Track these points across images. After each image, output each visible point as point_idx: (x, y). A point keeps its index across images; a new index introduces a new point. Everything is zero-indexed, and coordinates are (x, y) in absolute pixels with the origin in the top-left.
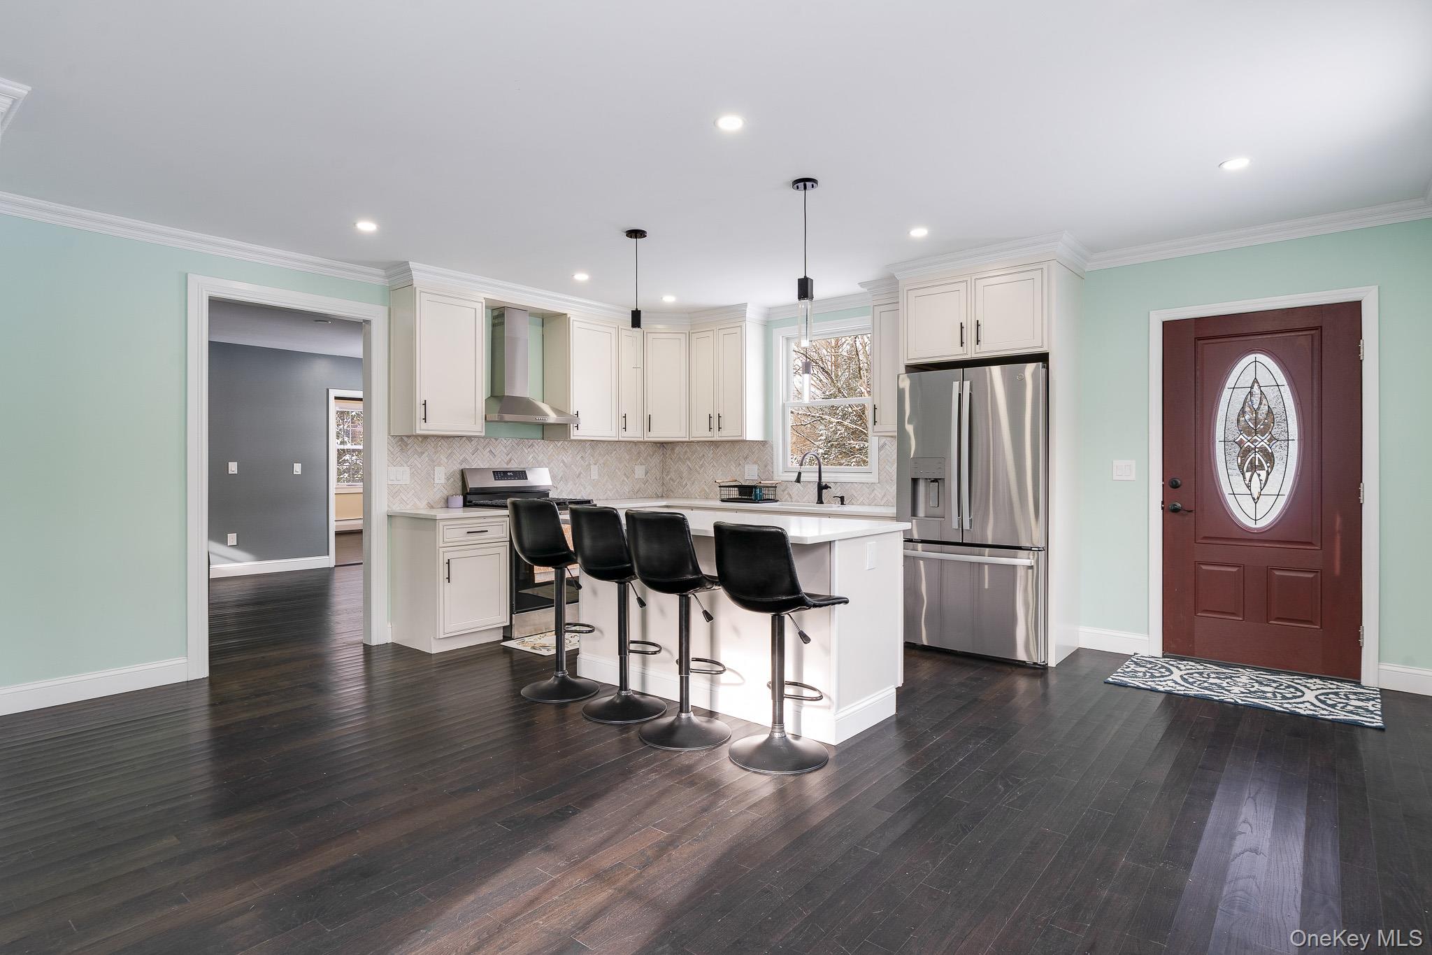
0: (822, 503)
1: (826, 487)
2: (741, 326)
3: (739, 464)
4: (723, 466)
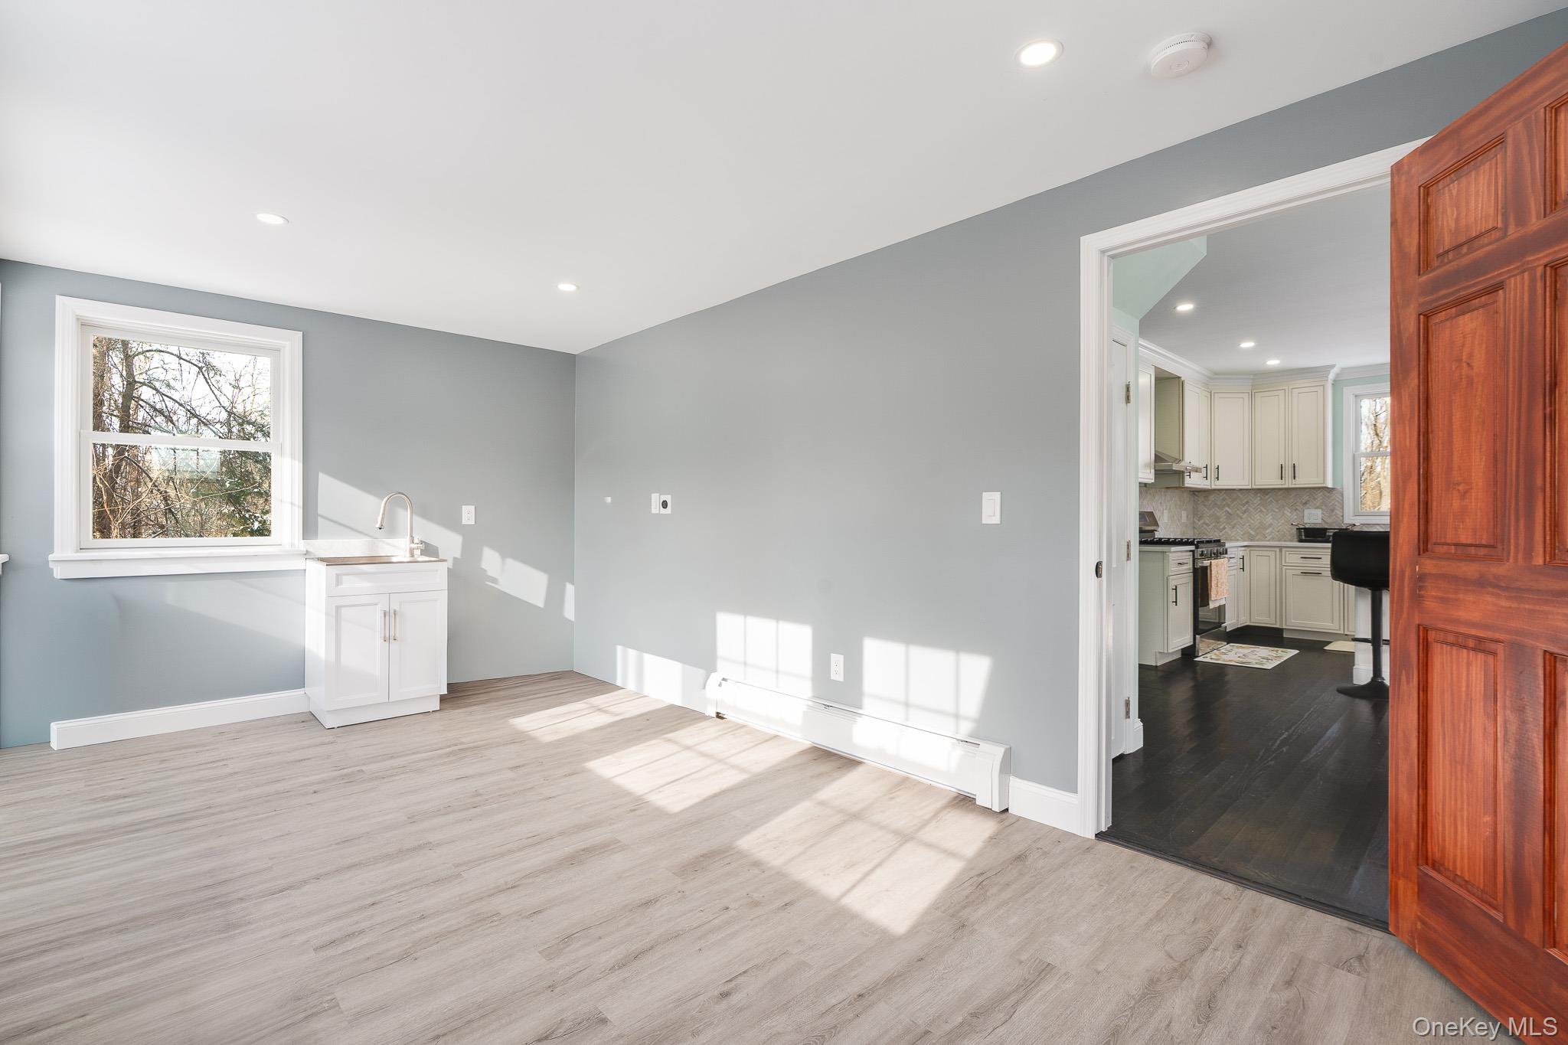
2: (1323, 385)
3: (1296, 509)
4: (1274, 511)
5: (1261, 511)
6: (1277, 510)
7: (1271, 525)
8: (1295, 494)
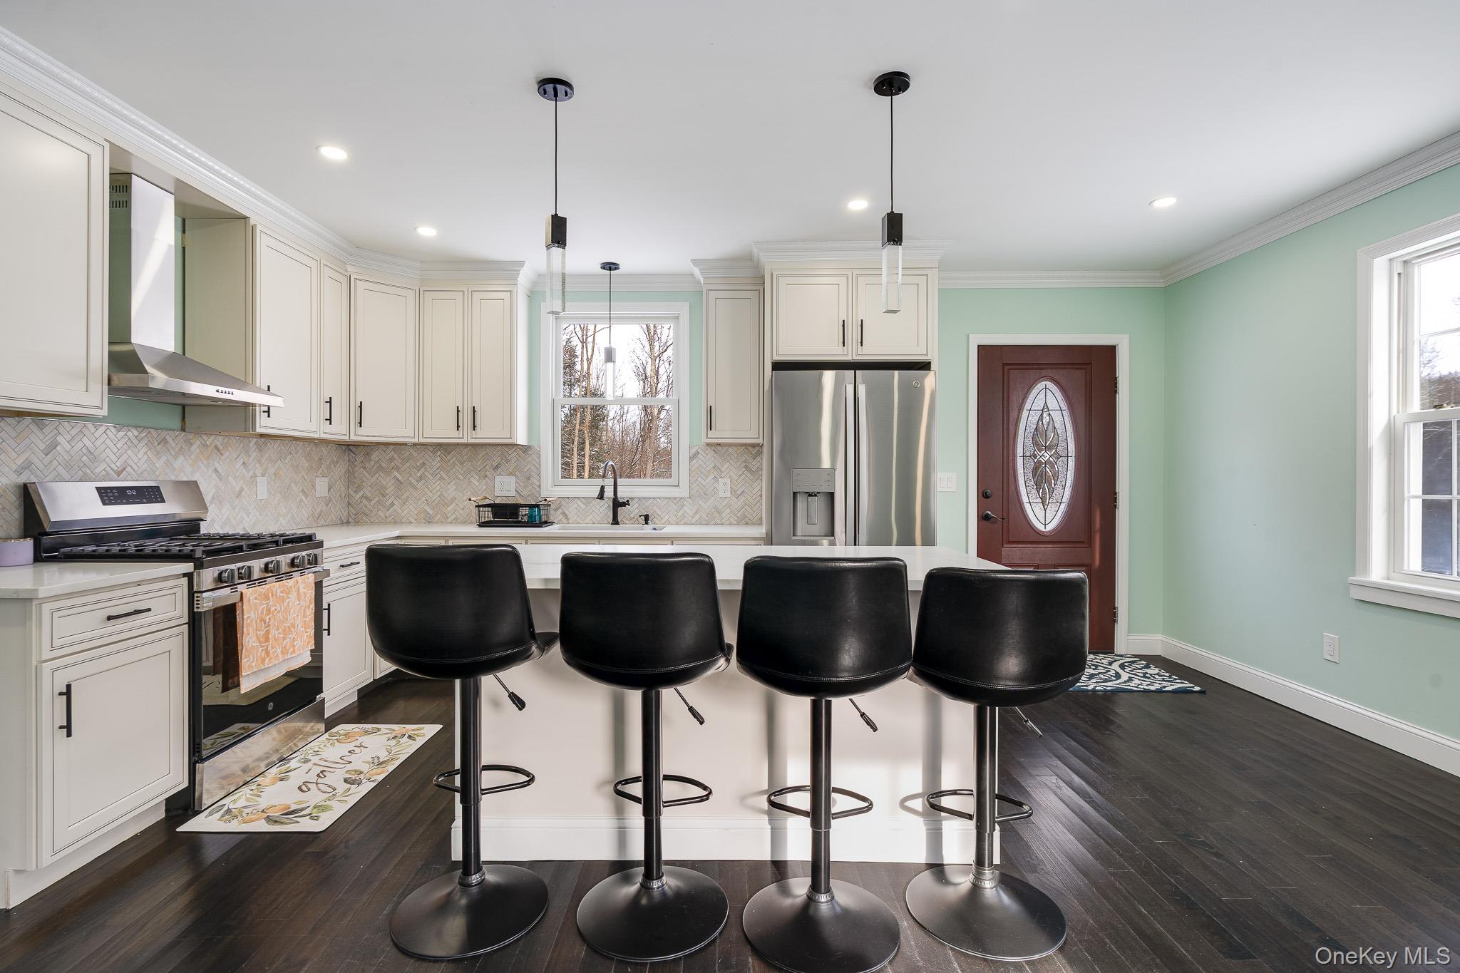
0: (618, 523)
1: (624, 504)
2: (511, 292)
3: (486, 476)
5: (442, 478)
7: (454, 499)
8: (484, 453)
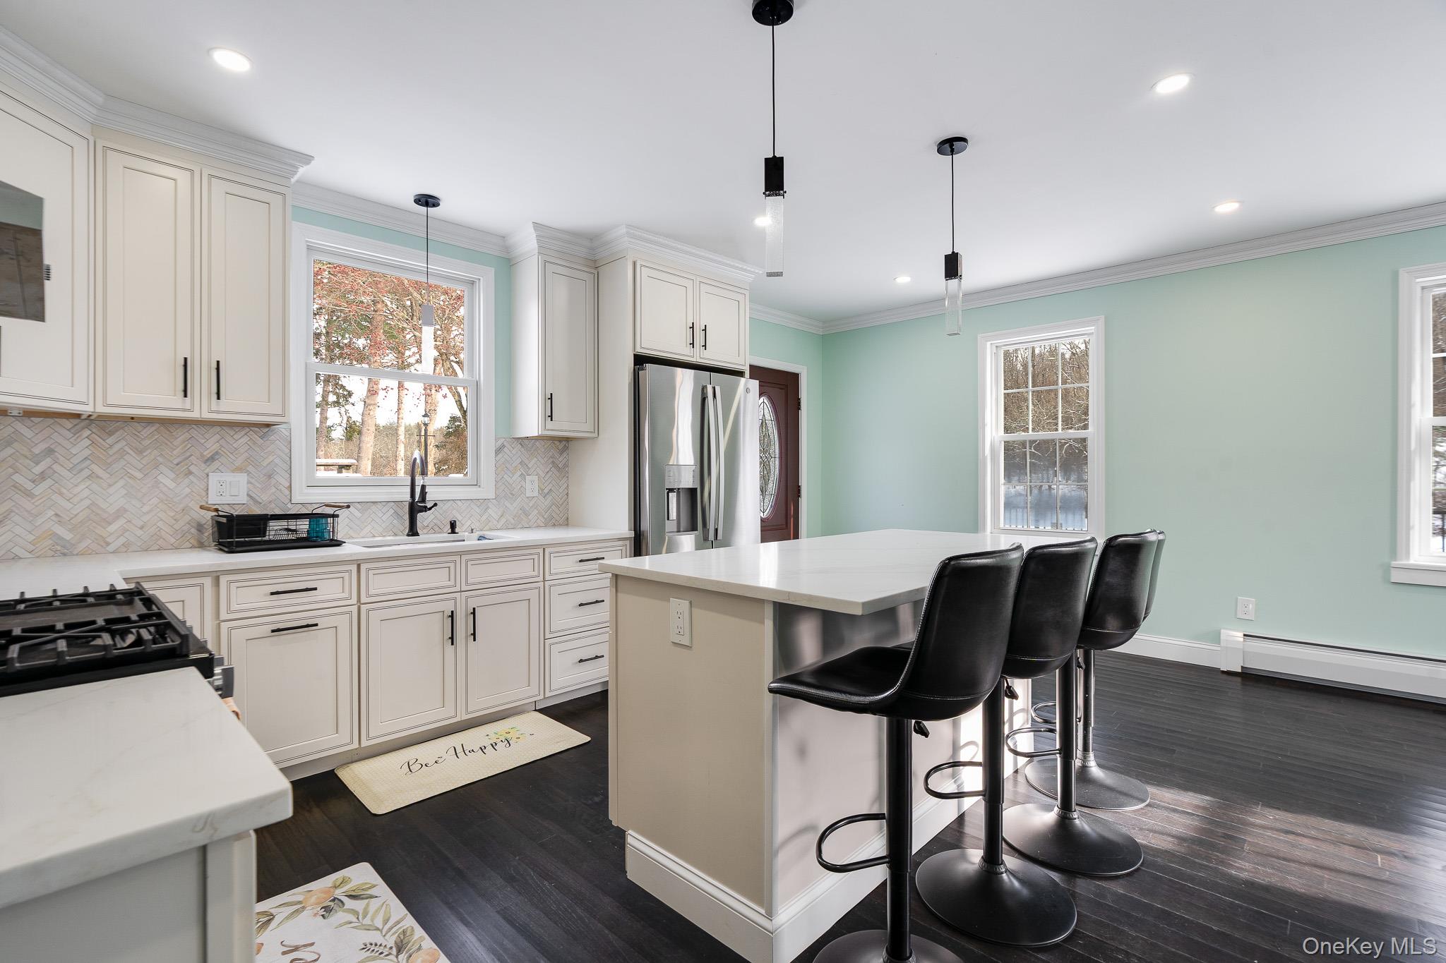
0: (417, 534)
2: (283, 195)
3: (190, 473)
4: (132, 477)
5: (92, 476)
6: (139, 475)
7: (120, 513)
8: (187, 435)
